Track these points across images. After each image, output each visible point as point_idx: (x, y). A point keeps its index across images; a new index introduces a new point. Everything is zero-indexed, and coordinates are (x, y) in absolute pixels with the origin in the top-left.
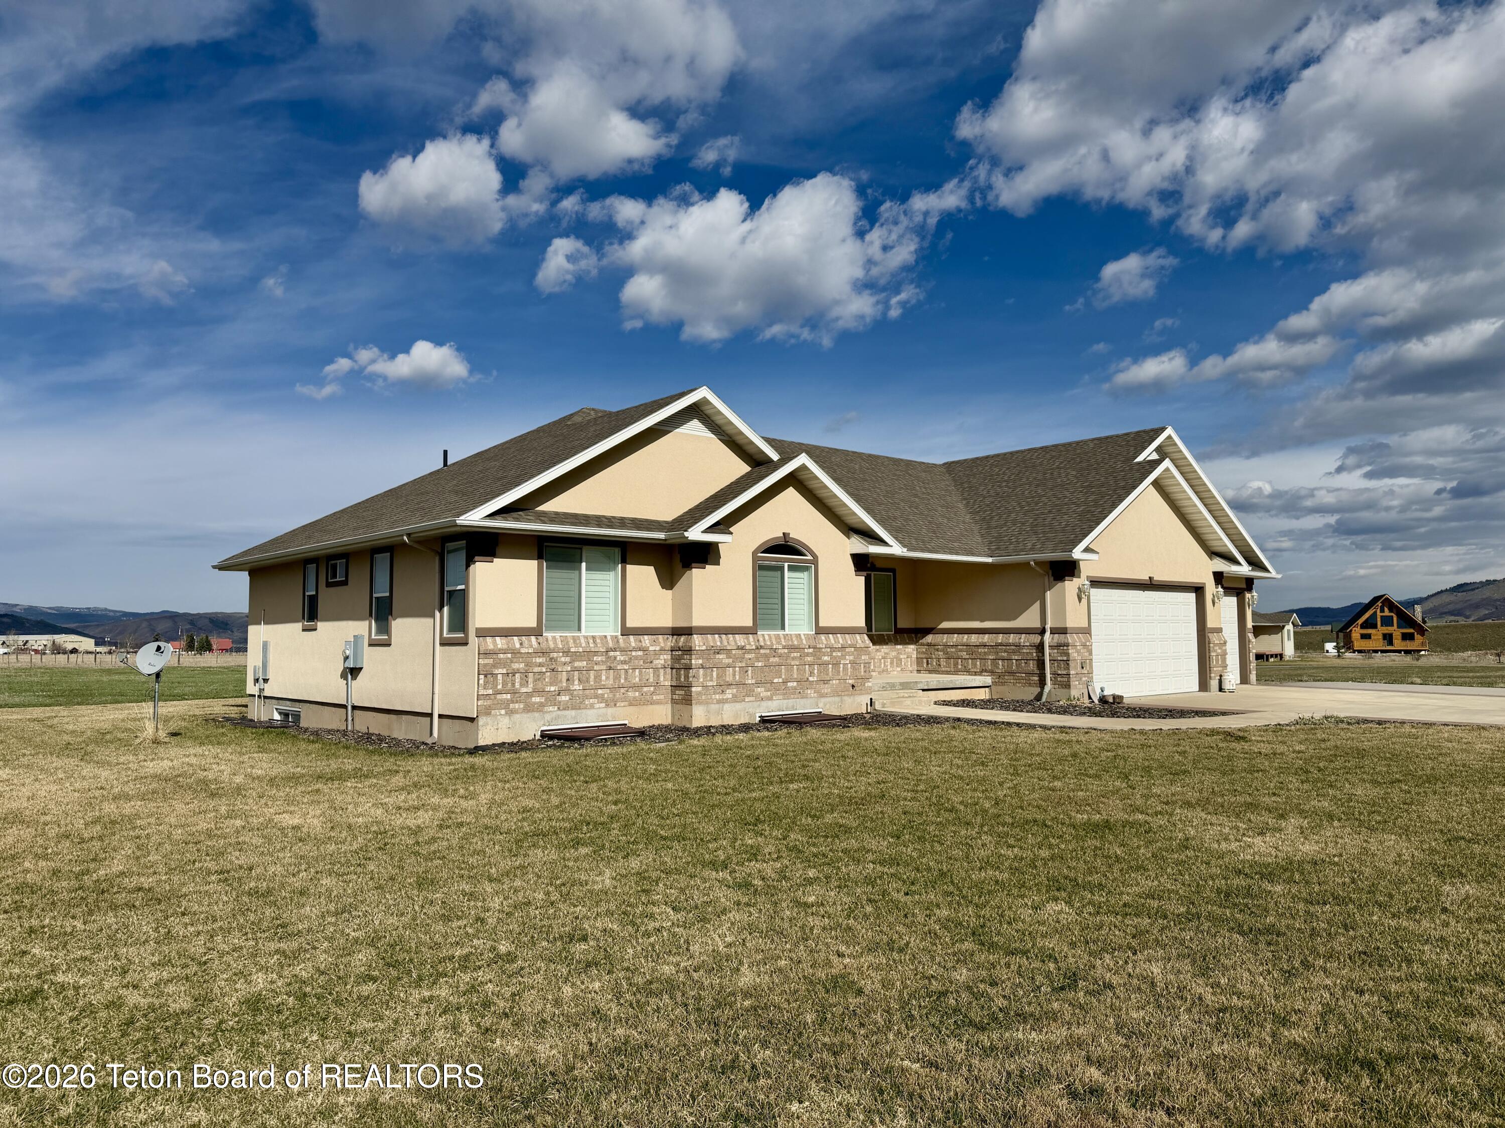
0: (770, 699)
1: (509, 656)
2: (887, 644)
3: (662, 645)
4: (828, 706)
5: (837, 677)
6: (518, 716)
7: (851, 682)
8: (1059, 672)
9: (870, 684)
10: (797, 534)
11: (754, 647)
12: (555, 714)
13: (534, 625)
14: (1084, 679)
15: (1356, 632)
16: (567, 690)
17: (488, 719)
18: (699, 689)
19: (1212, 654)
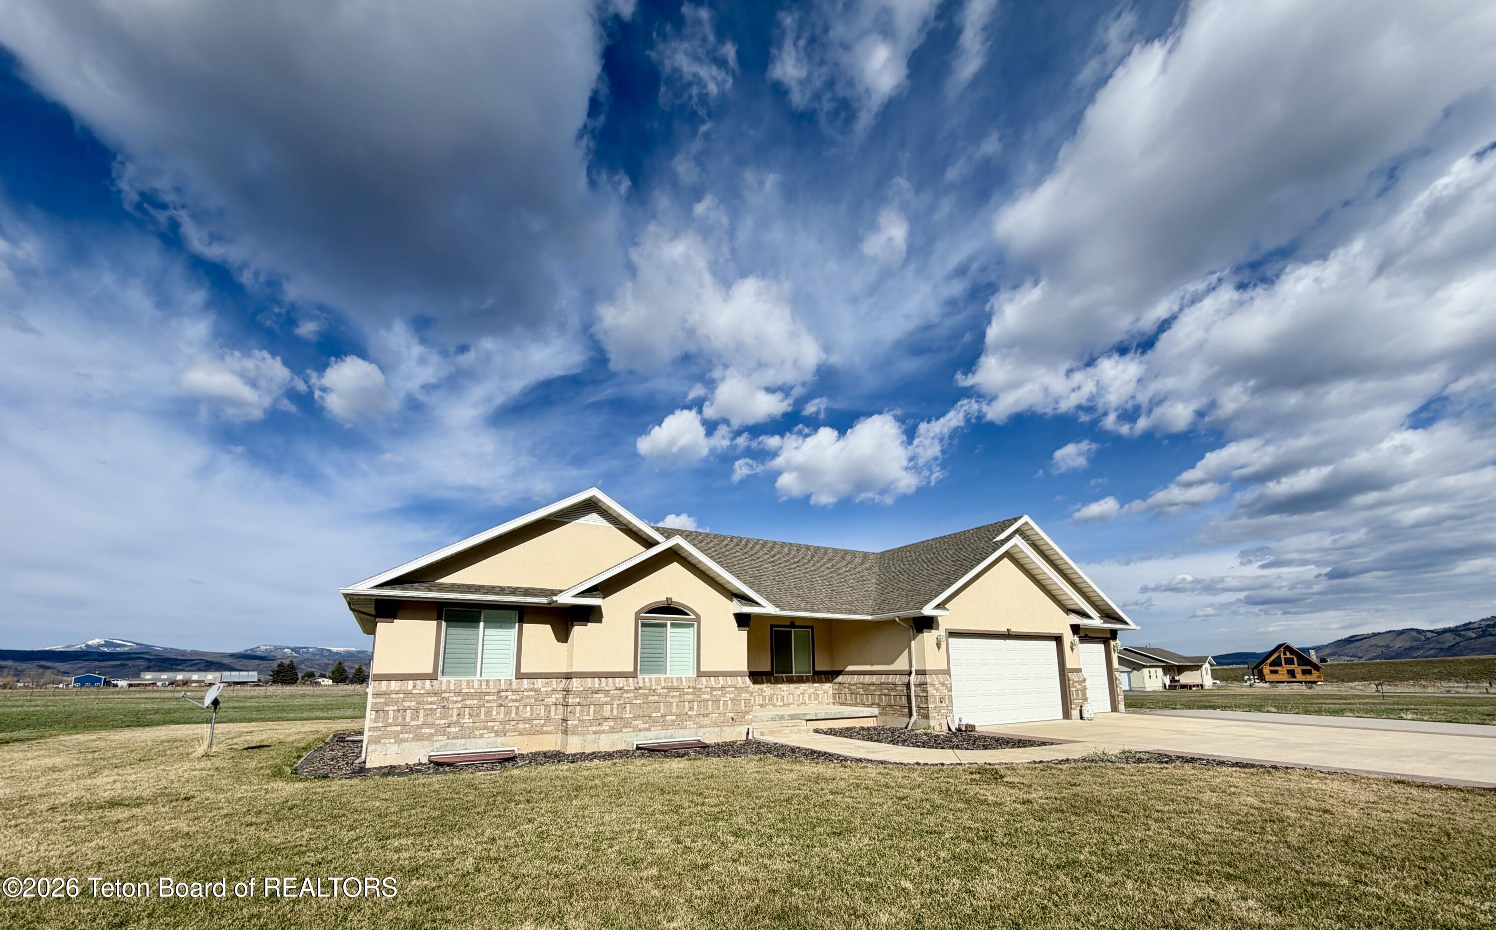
0: (649, 729)
1: (402, 696)
2: (805, 683)
3: (554, 686)
4: (707, 735)
5: (717, 711)
6: (407, 744)
7: (731, 715)
8: (922, 706)
9: (750, 717)
10: (679, 598)
11: (632, 688)
12: (443, 742)
13: (431, 671)
14: (943, 711)
15: (1266, 669)
16: (457, 723)
17: (378, 747)
18: (576, 722)
19: (1072, 689)
